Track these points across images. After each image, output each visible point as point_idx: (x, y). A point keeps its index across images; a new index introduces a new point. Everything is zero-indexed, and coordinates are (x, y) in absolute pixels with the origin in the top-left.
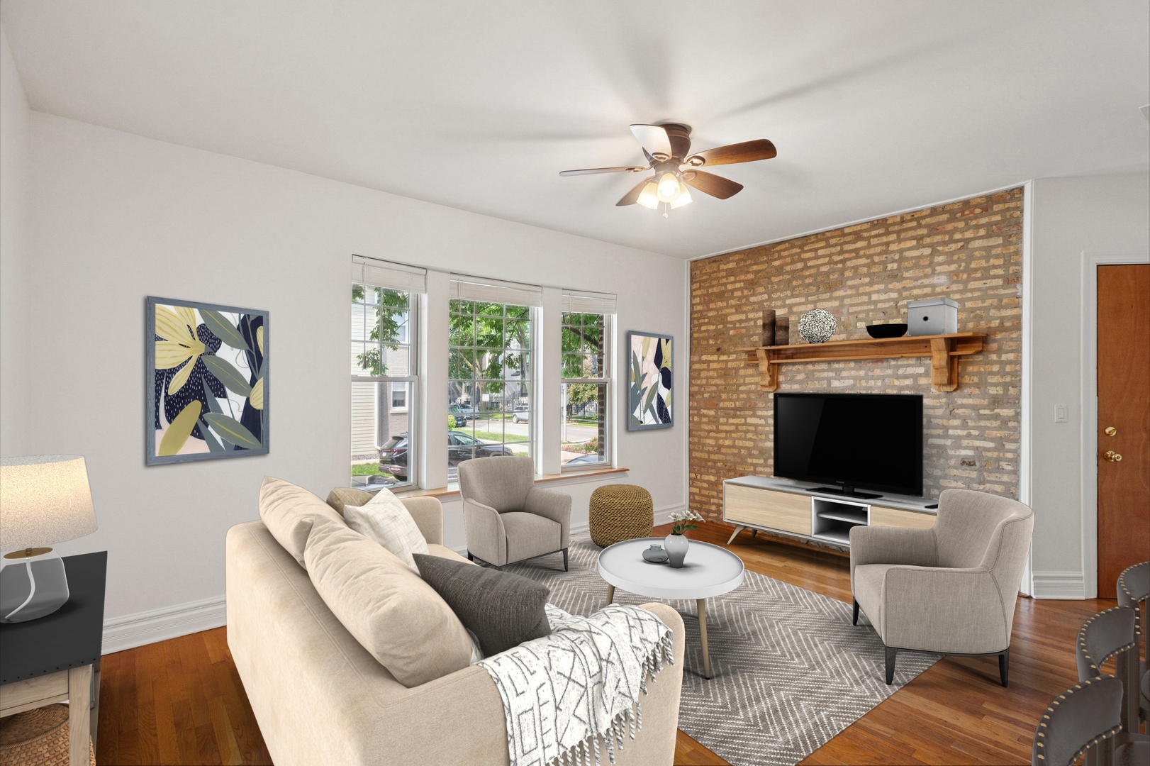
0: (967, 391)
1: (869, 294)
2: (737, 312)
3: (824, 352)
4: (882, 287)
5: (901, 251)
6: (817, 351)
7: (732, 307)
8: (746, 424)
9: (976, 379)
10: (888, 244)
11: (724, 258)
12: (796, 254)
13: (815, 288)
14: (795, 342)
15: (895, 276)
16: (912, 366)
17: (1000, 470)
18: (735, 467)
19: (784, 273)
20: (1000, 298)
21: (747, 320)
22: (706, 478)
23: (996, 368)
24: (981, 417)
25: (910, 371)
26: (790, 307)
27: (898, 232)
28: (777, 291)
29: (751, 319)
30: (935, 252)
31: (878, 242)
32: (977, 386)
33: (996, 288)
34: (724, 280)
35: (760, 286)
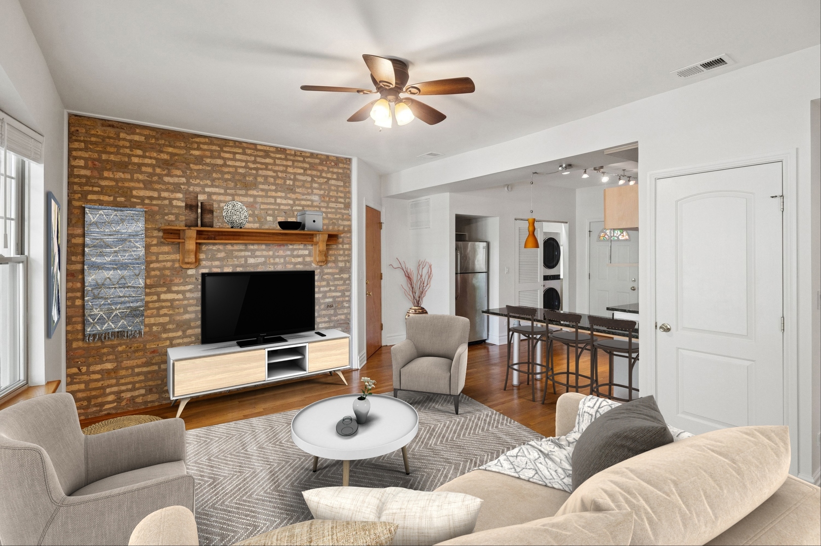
0: (329, 265)
1: (275, 198)
2: (145, 188)
3: (243, 236)
4: (283, 194)
5: (295, 174)
6: (236, 235)
7: (138, 181)
8: (159, 300)
9: (333, 258)
10: (287, 166)
11: (131, 128)
12: (215, 151)
13: (233, 184)
14: (218, 226)
15: (291, 190)
16: (302, 249)
17: (343, 307)
18: (145, 346)
19: (204, 164)
20: (343, 214)
21: (159, 198)
22: (98, 367)
23: (341, 252)
24: (335, 279)
25: (301, 252)
26: (210, 194)
27: (293, 161)
28: (196, 178)
29: (165, 199)
30: (313, 181)
31: (281, 163)
32: (334, 262)
33: (341, 209)
34: (128, 151)
35: (176, 169)
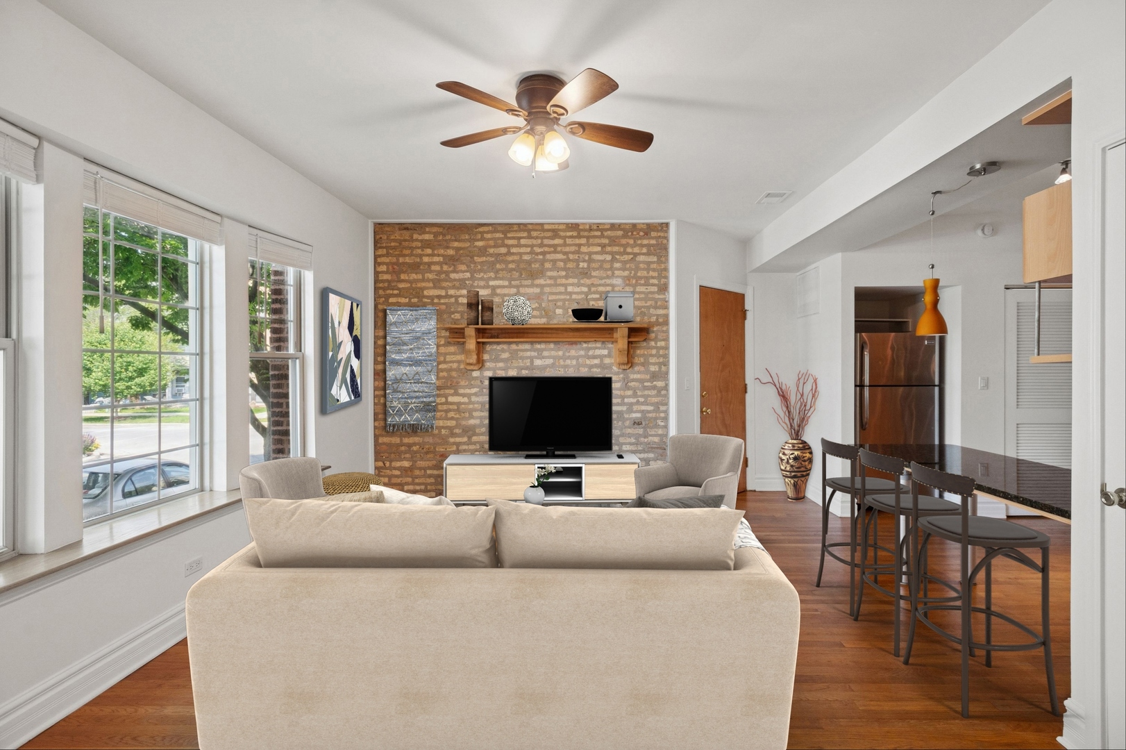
0: (636, 368)
1: (565, 286)
2: (435, 287)
3: (528, 333)
4: (576, 281)
5: (590, 254)
6: (519, 332)
7: (428, 280)
9: (642, 360)
10: (580, 245)
11: (420, 227)
12: (499, 238)
13: (517, 274)
14: (499, 322)
15: (585, 274)
16: (599, 348)
17: (657, 426)
18: (435, 448)
19: (488, 255)
20: (656, 301)
21: (447, 296)
22: (398, 464)
23: (654, 352)
24: (646, 388)
25: (598, 352)
26: (494, 288)
27: (588, 238)
28: (480, 271)
29: (451, 296)
30: (614, 260)
31: (572, 243)
32: (643, 364)
33: (653, 293)
34: (419, 251)
35: (461, 264)
